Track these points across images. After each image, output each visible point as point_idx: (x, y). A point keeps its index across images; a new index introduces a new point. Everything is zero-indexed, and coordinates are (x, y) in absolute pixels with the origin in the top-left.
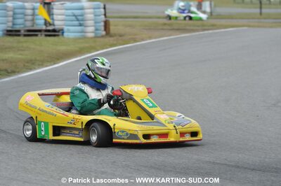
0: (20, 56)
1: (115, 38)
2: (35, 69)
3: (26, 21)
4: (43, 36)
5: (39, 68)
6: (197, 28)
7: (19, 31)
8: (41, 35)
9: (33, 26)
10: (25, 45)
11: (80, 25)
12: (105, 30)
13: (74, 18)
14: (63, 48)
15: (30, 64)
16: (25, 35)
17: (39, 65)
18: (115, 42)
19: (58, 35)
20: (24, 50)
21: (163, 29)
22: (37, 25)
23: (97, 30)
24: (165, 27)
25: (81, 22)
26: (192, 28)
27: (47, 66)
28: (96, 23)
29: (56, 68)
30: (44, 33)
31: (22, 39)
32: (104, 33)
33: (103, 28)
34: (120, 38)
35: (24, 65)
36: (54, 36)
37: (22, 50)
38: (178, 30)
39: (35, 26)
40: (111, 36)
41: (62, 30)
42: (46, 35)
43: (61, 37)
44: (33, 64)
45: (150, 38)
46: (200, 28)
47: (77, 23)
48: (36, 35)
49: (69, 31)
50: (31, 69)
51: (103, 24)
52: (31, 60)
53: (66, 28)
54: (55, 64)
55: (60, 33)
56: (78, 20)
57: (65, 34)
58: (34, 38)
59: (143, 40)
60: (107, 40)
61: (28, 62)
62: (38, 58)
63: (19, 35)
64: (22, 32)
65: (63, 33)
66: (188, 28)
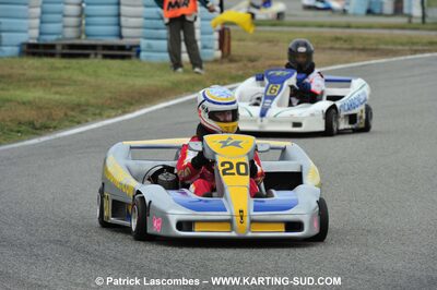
0: (57, 97)
1: (240, 64)
2: (87, 122)
3: (65, 27)
4: (100, 56)
5: (94, 120)
6: (400, 48)
7: (52, 46)
8: (96, 55)
9: (79, 38)
10: (65, 74)
12: (221, 47)
13: (160, 22)
14: (140, 82)
15: (77, 113)
16: (64, 56)
17: (95, 114)
18: (240, 73)
19: (129, 57)
20: (63, 85)
22: (87, 35)
23: (204, 47)
24: (337, 45)
26: (390, 47)
27: (109, 117)
29: (128, 120)
30: (101, 52)
31: (58, 62)
32: (218, 54)
33: (216, 44)
34: (250, 65)
35: (66, 115)
36: (123, 57)
37: (59, 85)
38: (363, 50)
39: (83, 36)
40: (232, 60)
41: (138, 46)
42: (105, 56)
43: (134, 60)
44: (82, 112)
46: (407, 48)
48: (87, 56)
49: (150, 49)
50: (79, 123)
51: (216, 36)
52: (79, 105)
53: (143, 43)
54: (124, 113)
55: (133, 53)
57: (142, 54)
58: (83, 62)
60: (226, 67)
61: (73, 109)
62: (92, 101)
63: (52, 55)
64: (59, 49)
65: (139, 52)
66: (382, 46)
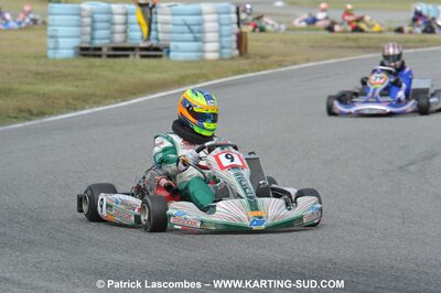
2: (83, 109)
3: (113, 33)
4: (138, 57)
5: (91, 107)
7: (100, 49)
8: (135, 55)
9: (125, 41)
10: (95, 71)
11: (196, 40)
12: (239, 47)
13: (185, 28)
15: (80, 102)
16: (109, 56)
17: (95, 103)
19: (160, 56)
21: (340, 47)
22: (131, 39)
23: (222, 47)
25: (197, 35)
27: (105, 105)
28: (221, 36)
30: (139, 53)
32: (236, 52)
33: (234, 45)
36: (155, 56)
39: (129, 41)
41: (168, 48)
42: (142, 56)
43: (164, 59)
44: (85, 101)
45: (308, 60)
47: (190, 36)
48: (127, 56)
49: (177, 49)
50: (75, 110)
51: (234, 38)
52: (84, 95)
53: (172, 45)
55: (164, 53)
56: (192, 32)
57: (172, 54)
58: (123, 60)
59: (294, 63)
60: (243, 62)
63: (100, 56)
64: (105, 51)
65: (169, 52)
